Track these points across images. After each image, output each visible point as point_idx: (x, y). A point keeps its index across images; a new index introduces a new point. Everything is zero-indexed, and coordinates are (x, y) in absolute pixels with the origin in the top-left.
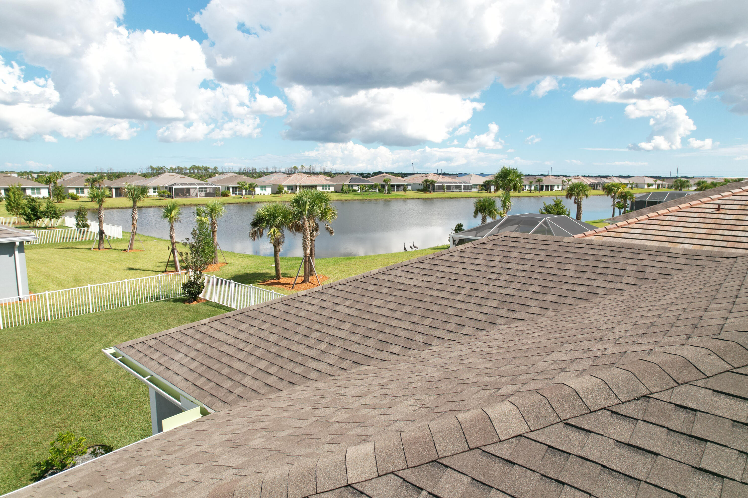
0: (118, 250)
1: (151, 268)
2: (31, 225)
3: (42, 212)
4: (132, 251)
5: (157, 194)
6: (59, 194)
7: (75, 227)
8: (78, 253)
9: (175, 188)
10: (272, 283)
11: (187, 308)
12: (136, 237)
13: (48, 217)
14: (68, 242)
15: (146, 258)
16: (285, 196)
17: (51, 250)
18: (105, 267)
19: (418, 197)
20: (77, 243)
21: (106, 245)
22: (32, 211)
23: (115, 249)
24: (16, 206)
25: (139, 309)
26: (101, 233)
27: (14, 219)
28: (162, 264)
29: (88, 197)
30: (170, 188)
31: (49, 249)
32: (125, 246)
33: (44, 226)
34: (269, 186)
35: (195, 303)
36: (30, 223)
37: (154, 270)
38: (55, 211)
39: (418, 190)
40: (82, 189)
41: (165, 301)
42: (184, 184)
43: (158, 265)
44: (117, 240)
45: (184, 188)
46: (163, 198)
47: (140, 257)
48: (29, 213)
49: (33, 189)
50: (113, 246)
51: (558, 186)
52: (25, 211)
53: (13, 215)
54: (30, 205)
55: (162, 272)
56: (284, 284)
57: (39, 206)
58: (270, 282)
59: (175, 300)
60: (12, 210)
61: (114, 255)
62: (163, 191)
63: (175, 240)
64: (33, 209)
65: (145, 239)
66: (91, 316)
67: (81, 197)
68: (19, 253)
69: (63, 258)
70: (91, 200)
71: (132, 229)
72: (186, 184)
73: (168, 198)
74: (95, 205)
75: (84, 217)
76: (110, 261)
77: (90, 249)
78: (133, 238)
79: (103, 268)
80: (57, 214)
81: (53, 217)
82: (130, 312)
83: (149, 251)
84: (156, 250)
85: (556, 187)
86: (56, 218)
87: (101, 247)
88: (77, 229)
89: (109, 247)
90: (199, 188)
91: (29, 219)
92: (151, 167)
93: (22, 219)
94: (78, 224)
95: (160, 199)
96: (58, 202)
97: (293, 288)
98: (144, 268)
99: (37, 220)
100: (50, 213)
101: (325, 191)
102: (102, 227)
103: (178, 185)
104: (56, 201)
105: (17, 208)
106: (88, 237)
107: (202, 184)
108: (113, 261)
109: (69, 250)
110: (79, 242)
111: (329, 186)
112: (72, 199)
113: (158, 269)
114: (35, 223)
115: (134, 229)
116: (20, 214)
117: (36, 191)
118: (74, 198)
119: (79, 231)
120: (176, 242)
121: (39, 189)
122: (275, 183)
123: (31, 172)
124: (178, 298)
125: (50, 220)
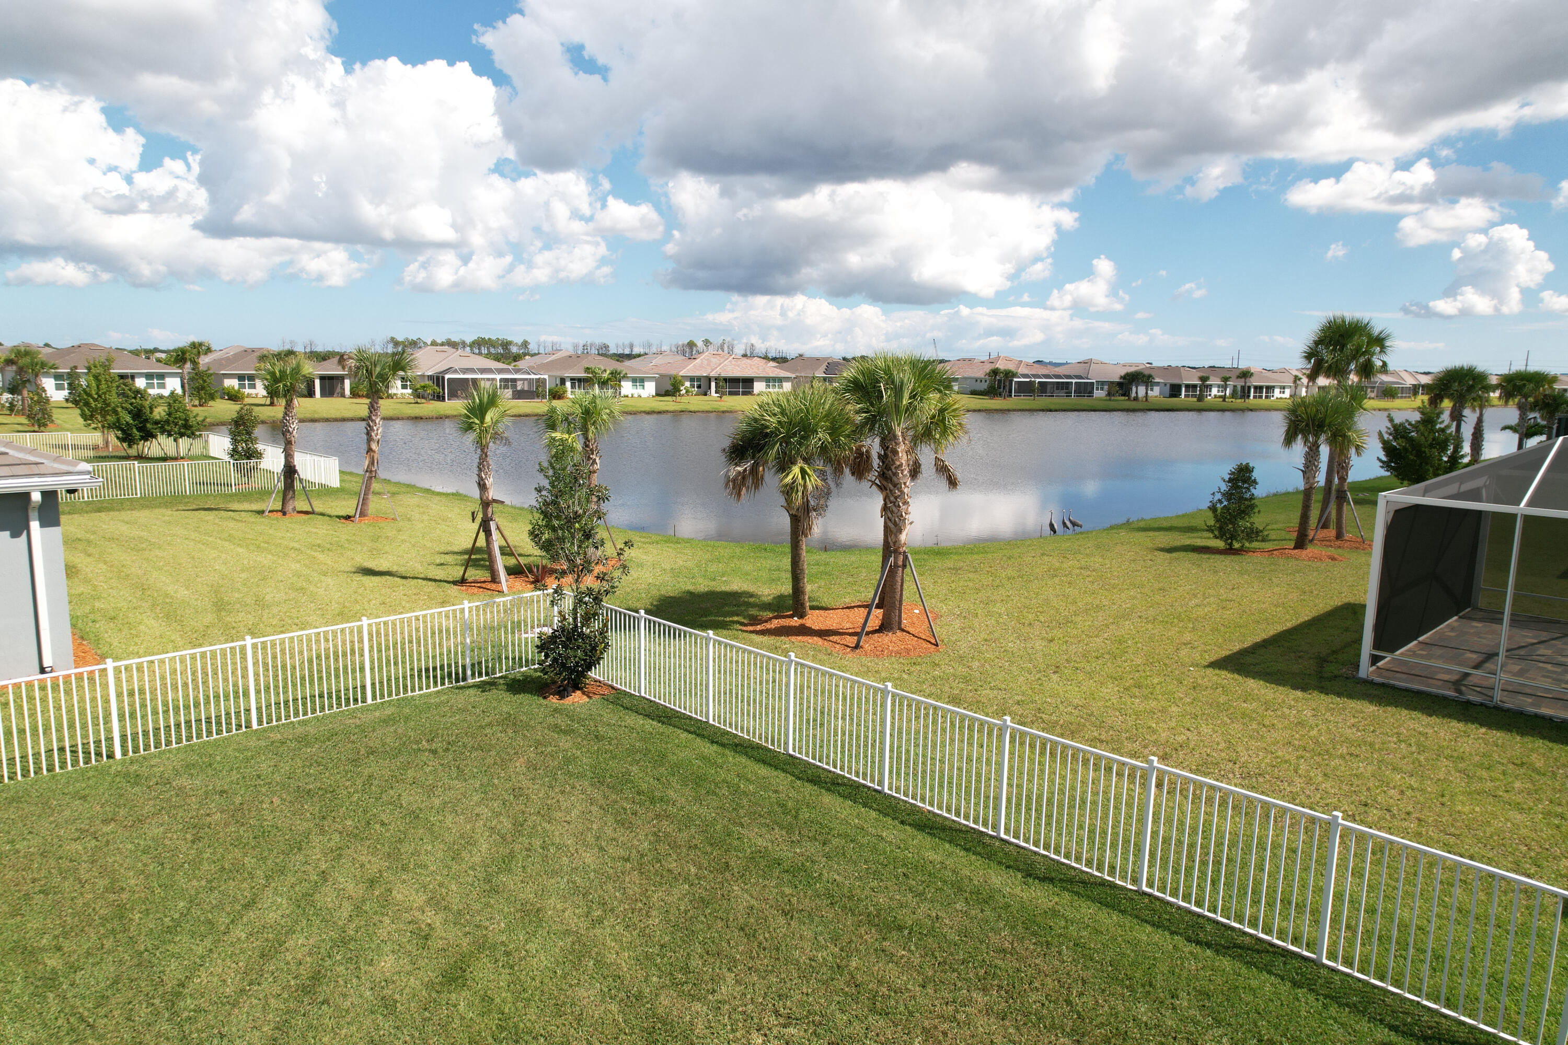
0: (330, 516)
1: (419, 568)
2: (133, 452)
3: (157, 423)
4: (366, 520)
5: (409, 391)
6: (203, 388)
7: (227, 458)
8: (232, 524)
9: (449, 379)
10: (783, 627)
11: (560, 720)
12: (375, 486)
13: (170, 435)
14: (211, 494)
15: (403, 541)
16: (685, 399)
17: (167, 514)
18: (298, 565)
19: (978, 407)
20: (232, 495)
21: (302, 505)
22: (134, 419)
23: (323, 514)
24: (102, 409)
25: (407, 719)
26: (290, 471)
27: (96, 437)
28: (449, 559)
29: (264, 397)
30: (438, 378)
31: (163, 511)
32: (348, 506)
33: (161, 454)
34: (650, 379)
35: (577, 698)
36: (130, 446)
37: (430, 576)
38: (186, 420)
39: (974, 393)
40: (251, 378)
41: (482, 686)
42: (467, 369)
43: (438, 561)
44: (326, 491)
45: (467, 379)
46: (423, 401)
47: (387, 537)
48: (127, 423)
49: (149, 376)
50: (318, 506)
51: (1283, 388)
52: (118, 420)
53: (95, 429)
54: (131, 404)
55: (455, 583)
56: (823, 634)
57: (151, 408)
58: (775, 624)
59: (518, 686)
60: (92, 417)
61: (321, 530)
62: (423, 384)
63: (492, 494)
64: (138, 414)
65: (394, 489)
66: (252, 743)
67: (249, 396)
68: (43, 525)
69: (194, 535)
70: (268, 402)
71: (367, 463)
72: (472, 370)
73: (433, 399)
74: (278, 411)
75: (249, 433)
76: (312, 546)
77: (261, 512)
78: (368, 488)
79: (295, 566)
80: (191, 427)
81: (182, 435)
82: (379, 733)
83: (409, 520)
84: (425, 517)
85: (1277, 391)
86: (188, 437)
87: (289, 507)
88: (232, 462)
89: (307, 508)
90: (501, 380)
91: (127, 438)
92: (392, 339)
93: (112, 438)
94: (234, 450)
95: (417, 403)
96: (201, 405)
97: (857, 647)
98: (402, 570)
99: (147, 440)
100: (176, 424)
101: (771, 390)
102: (292, 457)
103: (456, 371)
104: (197, 402)
105: (104, 412)
106: (257, 482)
107: (507, 371)
108: (319, 546)
109: (210, 516)
110: (236, 494)
111: (780, 380)
112: (229, 399)
113: (440, 574)
114: (140, 446)
115: (373, 463)
116: (109, 427)
117: (155, 381)
118: (233, 397)
119: (238, 468)
120: (495, 501)
121: (162, 376)
122: (663, 371)
123: (156, 350)
124: (519, 677)
125: (175, 440)
